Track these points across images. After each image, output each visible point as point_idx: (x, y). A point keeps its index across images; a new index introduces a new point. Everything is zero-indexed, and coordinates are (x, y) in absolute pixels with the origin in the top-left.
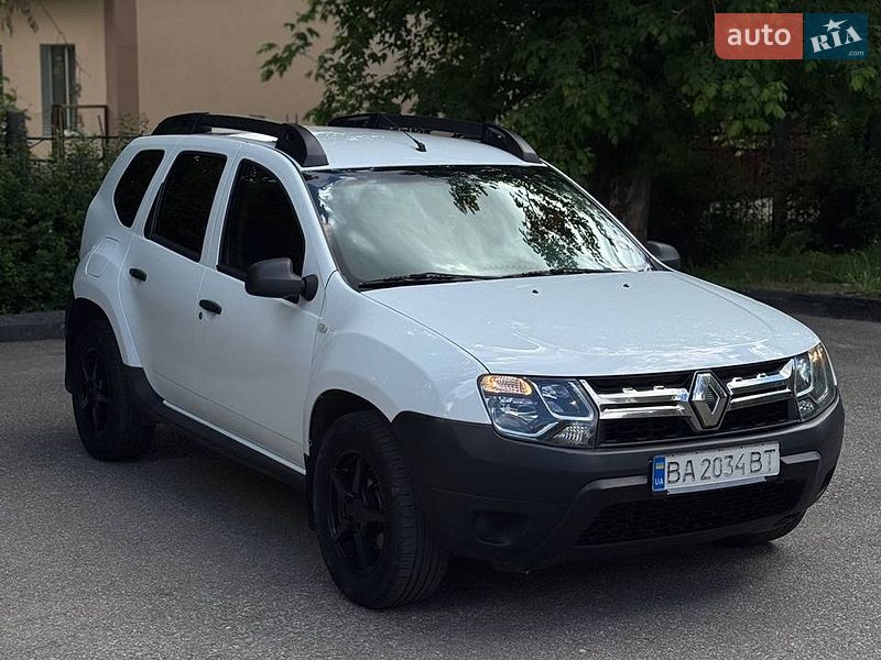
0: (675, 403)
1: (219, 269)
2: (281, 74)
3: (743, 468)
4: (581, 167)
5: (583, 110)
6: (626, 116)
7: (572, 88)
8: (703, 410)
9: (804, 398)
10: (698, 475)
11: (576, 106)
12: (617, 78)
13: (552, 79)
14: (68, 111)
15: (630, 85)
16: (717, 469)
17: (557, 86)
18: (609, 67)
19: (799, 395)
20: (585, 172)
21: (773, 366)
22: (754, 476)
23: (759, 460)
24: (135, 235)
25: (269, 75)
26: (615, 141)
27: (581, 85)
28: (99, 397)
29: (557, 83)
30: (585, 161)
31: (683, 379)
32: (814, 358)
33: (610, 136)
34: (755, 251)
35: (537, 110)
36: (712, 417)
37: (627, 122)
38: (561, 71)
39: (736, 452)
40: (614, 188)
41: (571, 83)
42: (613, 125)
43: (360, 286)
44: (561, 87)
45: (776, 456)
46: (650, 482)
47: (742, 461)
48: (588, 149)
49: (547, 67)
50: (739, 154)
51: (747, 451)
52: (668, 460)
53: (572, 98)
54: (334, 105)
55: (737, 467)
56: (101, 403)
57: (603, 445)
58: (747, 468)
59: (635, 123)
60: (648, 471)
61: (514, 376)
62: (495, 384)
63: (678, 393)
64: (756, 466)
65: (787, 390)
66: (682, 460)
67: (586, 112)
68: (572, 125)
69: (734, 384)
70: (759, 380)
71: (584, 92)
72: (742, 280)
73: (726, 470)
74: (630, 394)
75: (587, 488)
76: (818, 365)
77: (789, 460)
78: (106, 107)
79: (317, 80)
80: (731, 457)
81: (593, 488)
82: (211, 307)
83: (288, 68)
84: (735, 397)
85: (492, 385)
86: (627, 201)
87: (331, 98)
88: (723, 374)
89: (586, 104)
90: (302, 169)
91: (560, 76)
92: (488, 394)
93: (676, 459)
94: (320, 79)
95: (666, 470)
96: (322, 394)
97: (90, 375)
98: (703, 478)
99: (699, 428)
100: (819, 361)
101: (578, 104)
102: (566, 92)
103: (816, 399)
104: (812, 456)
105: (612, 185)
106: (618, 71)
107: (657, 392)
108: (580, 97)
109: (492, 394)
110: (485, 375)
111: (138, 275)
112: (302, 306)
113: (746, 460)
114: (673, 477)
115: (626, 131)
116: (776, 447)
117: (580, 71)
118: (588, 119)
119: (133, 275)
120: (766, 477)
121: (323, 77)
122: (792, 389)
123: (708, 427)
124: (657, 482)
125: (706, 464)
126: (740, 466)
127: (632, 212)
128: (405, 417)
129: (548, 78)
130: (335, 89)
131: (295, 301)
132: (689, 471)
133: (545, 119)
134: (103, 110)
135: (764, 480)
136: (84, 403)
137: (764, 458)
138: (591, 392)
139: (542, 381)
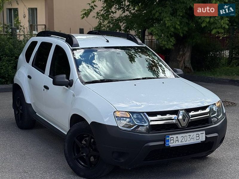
0: (173, 119)
1: (49, 76)
2: (87, 17)
3: (194, 139)
4: (171, 43)
5: (172, 27)
6: (184, 28)
7: (168, 21)
8: (182, 122)
9: (214, 117)
10: (180, 141)
11: (169, 26)
12: (181, 18)
13: (163, 18)
14: (35, 26)
15: (185, 20)
16: (186, 138)
17: (164, 20)
18: (179, 15)
19: (212, 116)
20: (173, 44)
21: (204, 108)
22: (197, 141)
23: (199, 136)
24: (29, 65)
25: (83, 17)
26: (182, 35)
27: (171, 20)
28: (20, 111)
29: (164, 19)
30: (173, 41)
31: (176, 112)
32: (217, 105)
33: (180, 34)
34: (223, 66)
35: (158, 27)
36: (184, 124)
37: (185, 30)
38: (165, 16)
39: (191, 134)
40: (181, 49)
41: (168, 19)
42: (181, 31)
43: (85, 83)
44: (165, 21)
45: (204, 135)
46: (165, 143)
47: (193, 137)
48: (173, 38)
49: (161, 15)
50: (221, 38)
51: (195, 133)
52: (170, 136)
53: (168, 24)
54: (102, 26)
55: (192, 138)
56: (21, 113)
57: (151, 132)
58: (195, 139)
59: (187, 30)
60: (164, 140)
61: (125, 111)
62: (119, 114)
63: (173, 116)
64: (198, 138)
65: (208, 115)
66: (175, 136)
67: (172, 28)
68: (169, 31)
69: (192, 113)
70: (200, 112)
71: (171, 22)
72: (216, 75)
73: (188, 139)
74: (159, 117)
75: (146, 145)
76: (219, 107)
77: (208, 136)
78: (45, 25)
79: (96, 18)
80: (190, 135)
81: (148, 145)
82: (46, 87)
83: (89, 16)
84: (191, 117)
85: (118, 114)
86: (185, 52)
87: (100, 24)
88: (188, 111)
89: (172, 25)
90: (72, 48)
91: (165, 18)
92: (117, 117)
93: (173, 136)
94: (97, 18)
95: (170, 140)
96: (73, 115)
97: (18, 105)
98: (181, 142)
99: (180, 127)
100: (219, 106)
101: (170, 25)
102: (166, 22)
103: (218, 117)
104: (216, 135)
105: (180, 48)
106: (182, 16)
107: (168, 116)
108: (171, 23)
109: (118, 117)
110: (115, 111)
111: (29, 77)
112: (69, 88)
113: (195, 136)
114: (172, 141)
115: (185, 32)
116: (204, 132)
117: (171, 16)
118: (173, 30)
119: (28, 77)
120: (201, 141)
121: (98, 18)
122: (210, 115)
123: (183, 127)
124: (167, 143)
125: (182, 137)
126: (193, 138)
127: (186, 56)
128: (93, 123)
129: (162, 18)
130: (101, 21)
131: (67, 87)
132: (177, 140)
133: (160, 30)
134: (44, 26)
135: (200, 142)
136: (17, 113)
137: (200, 135)
138: (147, 116)
139: (133, 113)
